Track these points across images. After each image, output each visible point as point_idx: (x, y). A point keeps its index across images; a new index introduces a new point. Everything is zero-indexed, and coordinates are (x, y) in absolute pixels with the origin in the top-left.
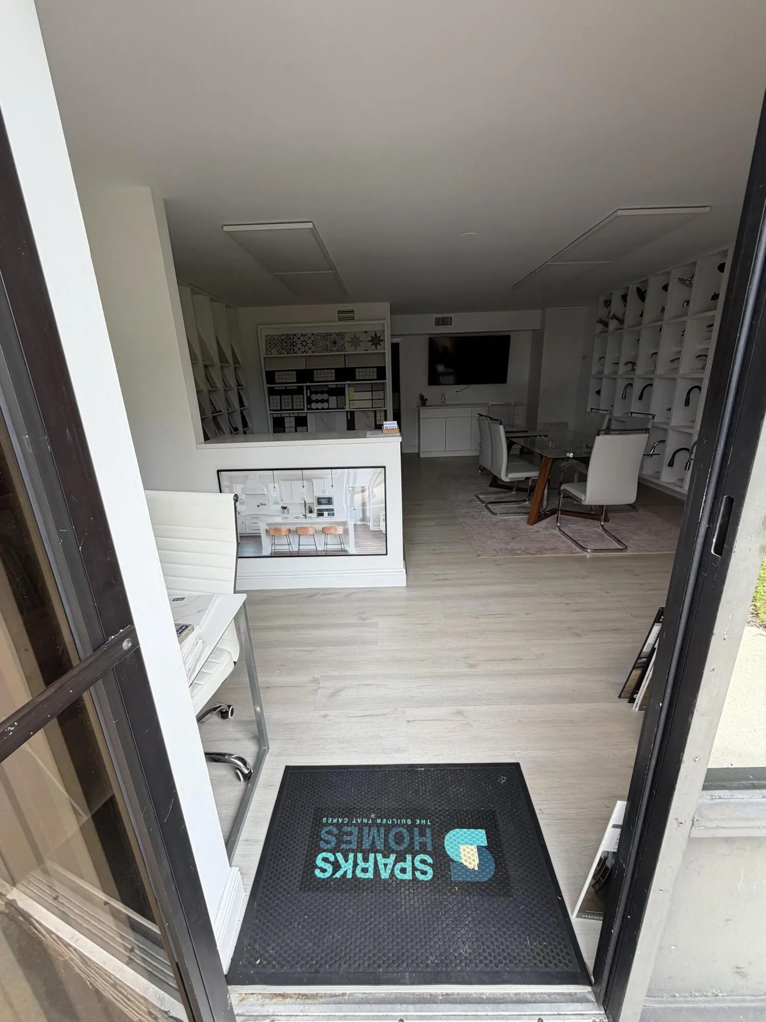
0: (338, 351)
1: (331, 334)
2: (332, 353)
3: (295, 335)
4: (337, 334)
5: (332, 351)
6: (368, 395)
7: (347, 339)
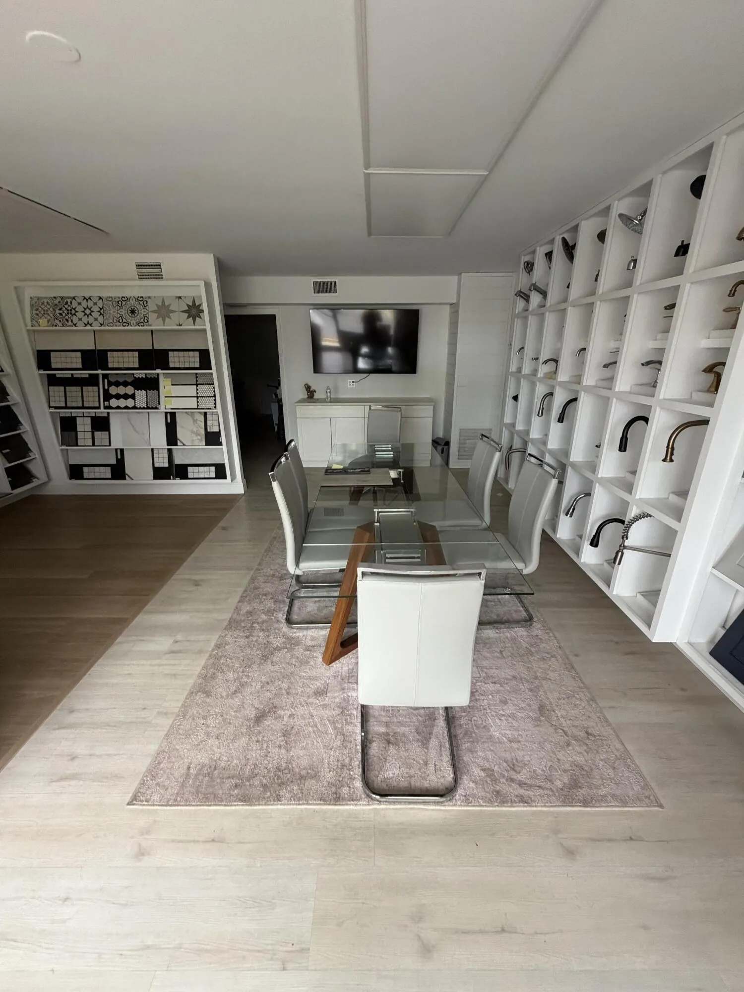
0: (138, 324)
1: (128, 299)
2: (129, 328)
3: (74, 298)
4: (137, 299)
5: (129, 324)
6: (191, 390)
7: (152, 306)
